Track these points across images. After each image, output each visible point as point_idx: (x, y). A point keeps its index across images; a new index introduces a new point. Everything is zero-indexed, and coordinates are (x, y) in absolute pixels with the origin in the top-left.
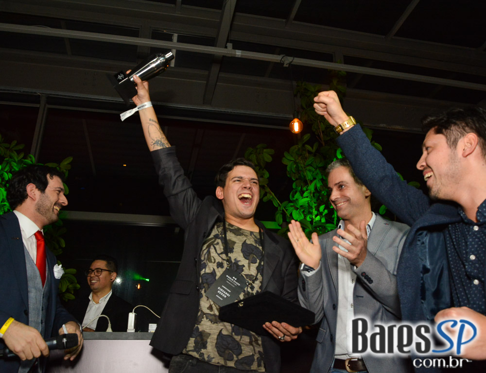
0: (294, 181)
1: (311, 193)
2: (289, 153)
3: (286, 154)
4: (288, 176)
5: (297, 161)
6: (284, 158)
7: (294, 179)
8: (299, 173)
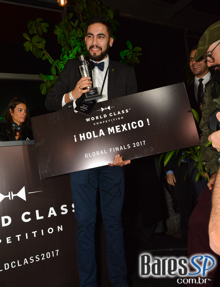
0: (63, 47)
1: (74, 55)
2: (59, 26)
3: (56, 27)
4: (59, 43)
5: (65, 32)
6: (55, 30)
7: (62, 45)
8: (66, 41)
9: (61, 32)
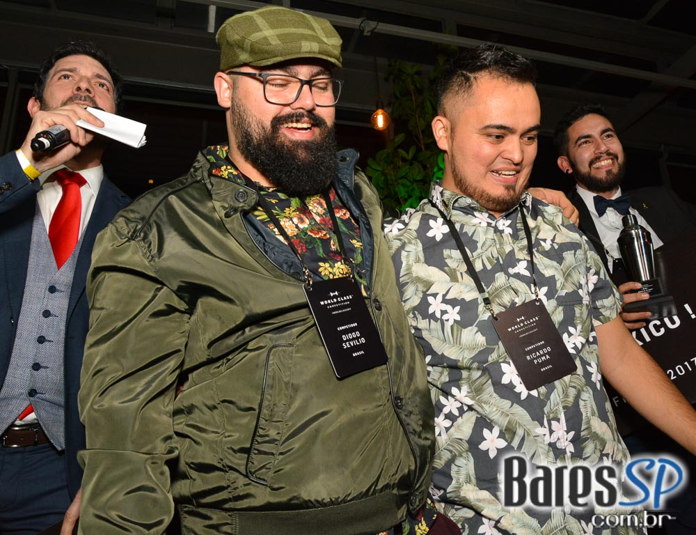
8: (389, 189)
9: (378, 171)
